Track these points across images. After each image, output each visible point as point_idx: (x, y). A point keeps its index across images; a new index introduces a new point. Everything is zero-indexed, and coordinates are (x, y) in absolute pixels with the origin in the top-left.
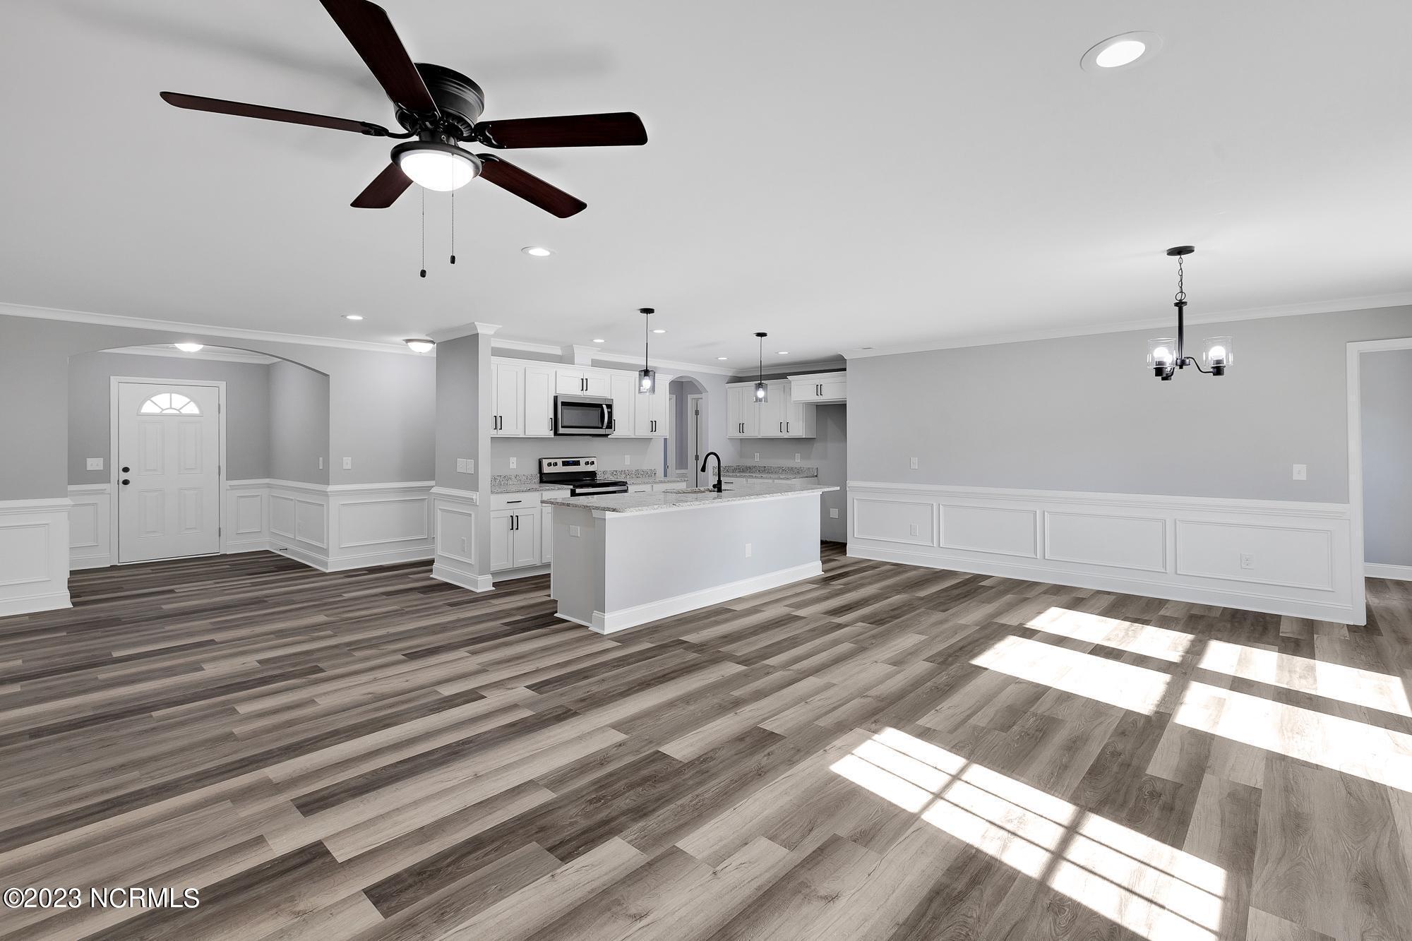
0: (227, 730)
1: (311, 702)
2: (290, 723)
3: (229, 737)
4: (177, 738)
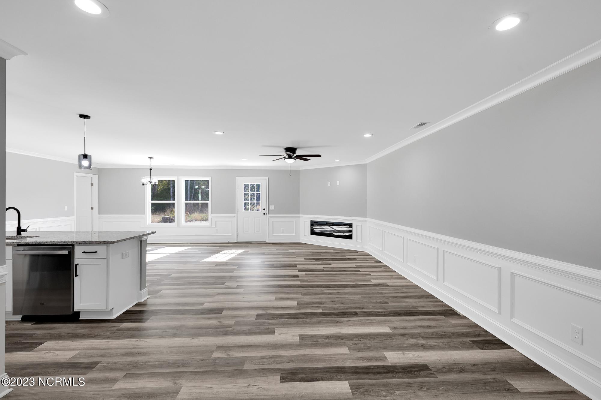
0: (303, 297)
1: (276, 299)
2: (287, 293)
3: (303, 294)
4: (316, 298)
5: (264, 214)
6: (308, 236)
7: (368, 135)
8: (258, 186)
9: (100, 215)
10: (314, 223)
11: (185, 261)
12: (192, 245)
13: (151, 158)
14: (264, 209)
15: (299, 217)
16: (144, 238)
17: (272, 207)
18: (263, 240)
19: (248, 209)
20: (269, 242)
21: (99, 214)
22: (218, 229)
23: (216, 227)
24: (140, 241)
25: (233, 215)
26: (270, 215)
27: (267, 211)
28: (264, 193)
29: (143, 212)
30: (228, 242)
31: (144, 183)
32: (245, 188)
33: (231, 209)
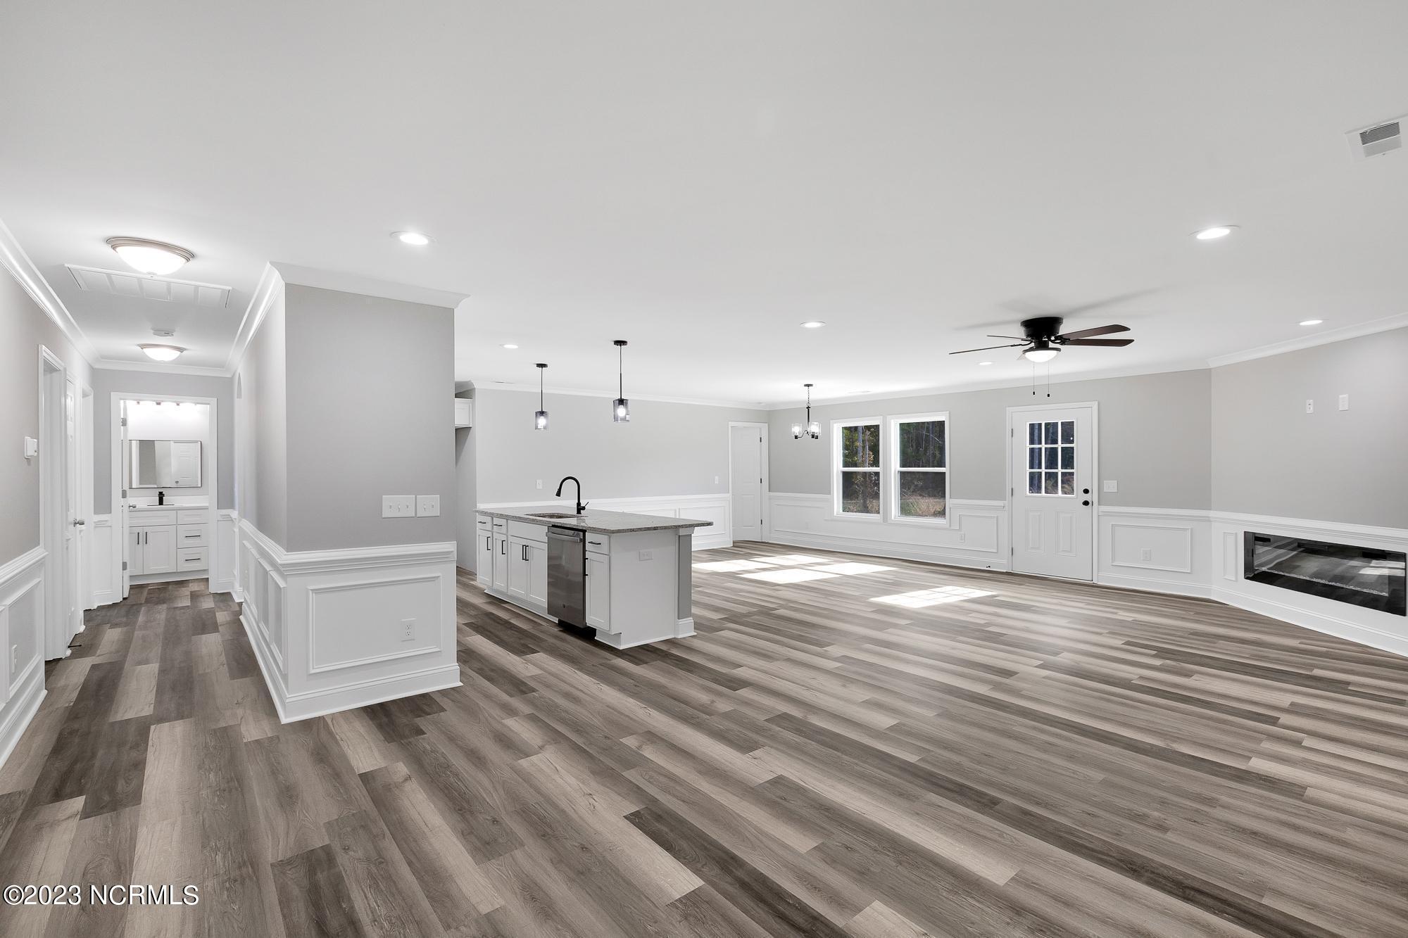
0: (931, 718)
5: (1086, 503)
6: (1236, 581)
7: (1214, 233)
8: (1068, 429)
9: (772, 494)
10: (1255, 541)
11: (838, 593)
12: (899, 565)
13: (808, 386)
14: (1086, 491)
15: (1208, 520)
16: (682, 532)
17: (1111, 486)
18: (1083, 575)
19: (1039, 490)
20: (1100, 583)
21: (769, 491)
22: (965, 535)
23: (960, 529)
24: (677, 537)
25: (1000, 503)
26: (1104, 508)
27: (1093, 497)
28: (1083, 446)
29: (828, 491)
30: (988, 569)
31: (798, 434)
32: (1032, 434)
33: (994, 489)
